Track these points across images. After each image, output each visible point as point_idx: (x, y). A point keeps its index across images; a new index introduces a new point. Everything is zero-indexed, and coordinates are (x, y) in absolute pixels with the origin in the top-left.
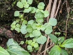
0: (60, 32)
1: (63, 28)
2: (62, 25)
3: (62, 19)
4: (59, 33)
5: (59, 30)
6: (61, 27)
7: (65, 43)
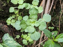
0: (53, 26)
1: (56, 23)
2: (56, 20)
3: (55, 15)
4: (53, 28)
5: (53, 24)
6: (54, 22)
7: (59, 37)
